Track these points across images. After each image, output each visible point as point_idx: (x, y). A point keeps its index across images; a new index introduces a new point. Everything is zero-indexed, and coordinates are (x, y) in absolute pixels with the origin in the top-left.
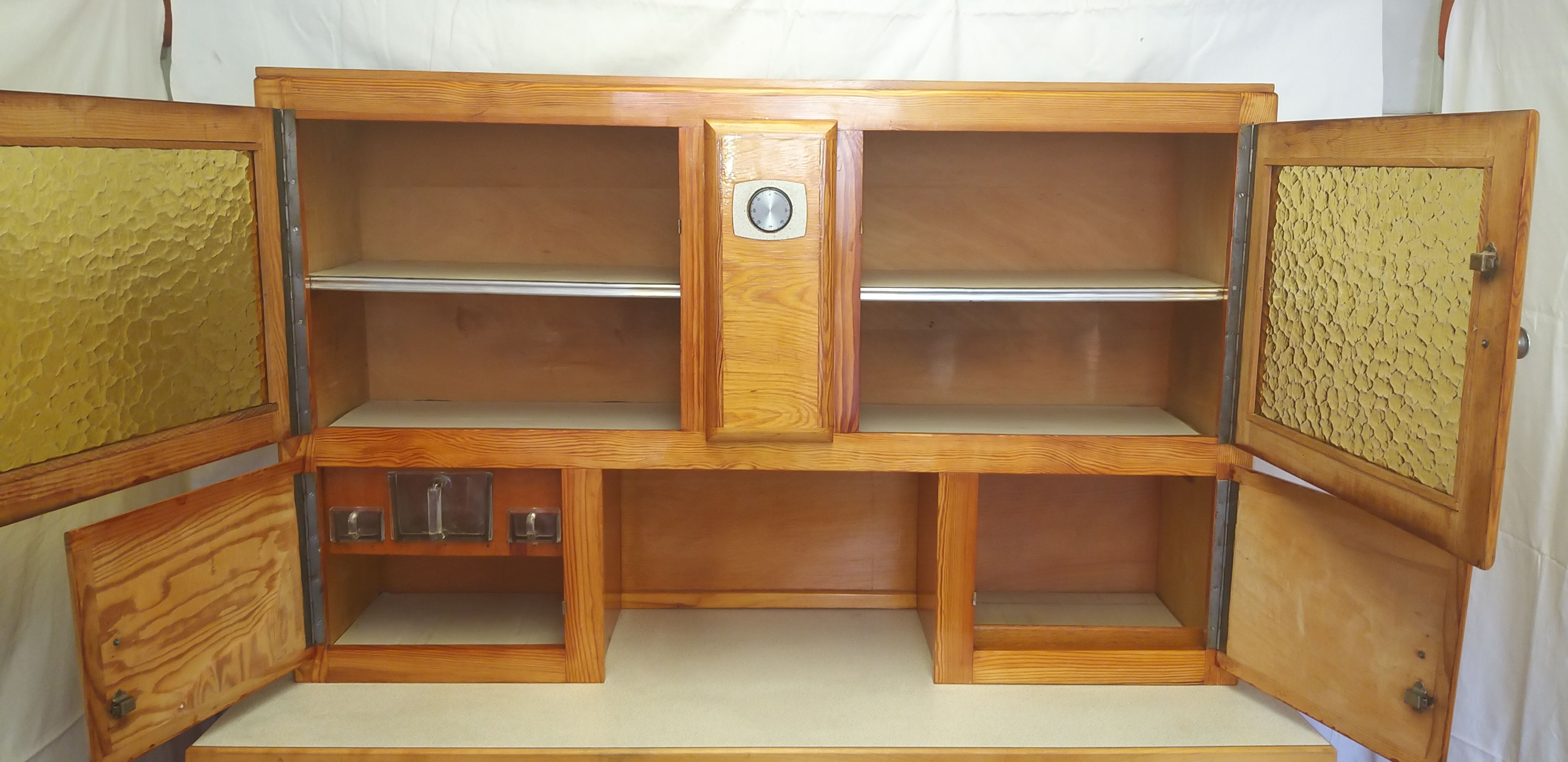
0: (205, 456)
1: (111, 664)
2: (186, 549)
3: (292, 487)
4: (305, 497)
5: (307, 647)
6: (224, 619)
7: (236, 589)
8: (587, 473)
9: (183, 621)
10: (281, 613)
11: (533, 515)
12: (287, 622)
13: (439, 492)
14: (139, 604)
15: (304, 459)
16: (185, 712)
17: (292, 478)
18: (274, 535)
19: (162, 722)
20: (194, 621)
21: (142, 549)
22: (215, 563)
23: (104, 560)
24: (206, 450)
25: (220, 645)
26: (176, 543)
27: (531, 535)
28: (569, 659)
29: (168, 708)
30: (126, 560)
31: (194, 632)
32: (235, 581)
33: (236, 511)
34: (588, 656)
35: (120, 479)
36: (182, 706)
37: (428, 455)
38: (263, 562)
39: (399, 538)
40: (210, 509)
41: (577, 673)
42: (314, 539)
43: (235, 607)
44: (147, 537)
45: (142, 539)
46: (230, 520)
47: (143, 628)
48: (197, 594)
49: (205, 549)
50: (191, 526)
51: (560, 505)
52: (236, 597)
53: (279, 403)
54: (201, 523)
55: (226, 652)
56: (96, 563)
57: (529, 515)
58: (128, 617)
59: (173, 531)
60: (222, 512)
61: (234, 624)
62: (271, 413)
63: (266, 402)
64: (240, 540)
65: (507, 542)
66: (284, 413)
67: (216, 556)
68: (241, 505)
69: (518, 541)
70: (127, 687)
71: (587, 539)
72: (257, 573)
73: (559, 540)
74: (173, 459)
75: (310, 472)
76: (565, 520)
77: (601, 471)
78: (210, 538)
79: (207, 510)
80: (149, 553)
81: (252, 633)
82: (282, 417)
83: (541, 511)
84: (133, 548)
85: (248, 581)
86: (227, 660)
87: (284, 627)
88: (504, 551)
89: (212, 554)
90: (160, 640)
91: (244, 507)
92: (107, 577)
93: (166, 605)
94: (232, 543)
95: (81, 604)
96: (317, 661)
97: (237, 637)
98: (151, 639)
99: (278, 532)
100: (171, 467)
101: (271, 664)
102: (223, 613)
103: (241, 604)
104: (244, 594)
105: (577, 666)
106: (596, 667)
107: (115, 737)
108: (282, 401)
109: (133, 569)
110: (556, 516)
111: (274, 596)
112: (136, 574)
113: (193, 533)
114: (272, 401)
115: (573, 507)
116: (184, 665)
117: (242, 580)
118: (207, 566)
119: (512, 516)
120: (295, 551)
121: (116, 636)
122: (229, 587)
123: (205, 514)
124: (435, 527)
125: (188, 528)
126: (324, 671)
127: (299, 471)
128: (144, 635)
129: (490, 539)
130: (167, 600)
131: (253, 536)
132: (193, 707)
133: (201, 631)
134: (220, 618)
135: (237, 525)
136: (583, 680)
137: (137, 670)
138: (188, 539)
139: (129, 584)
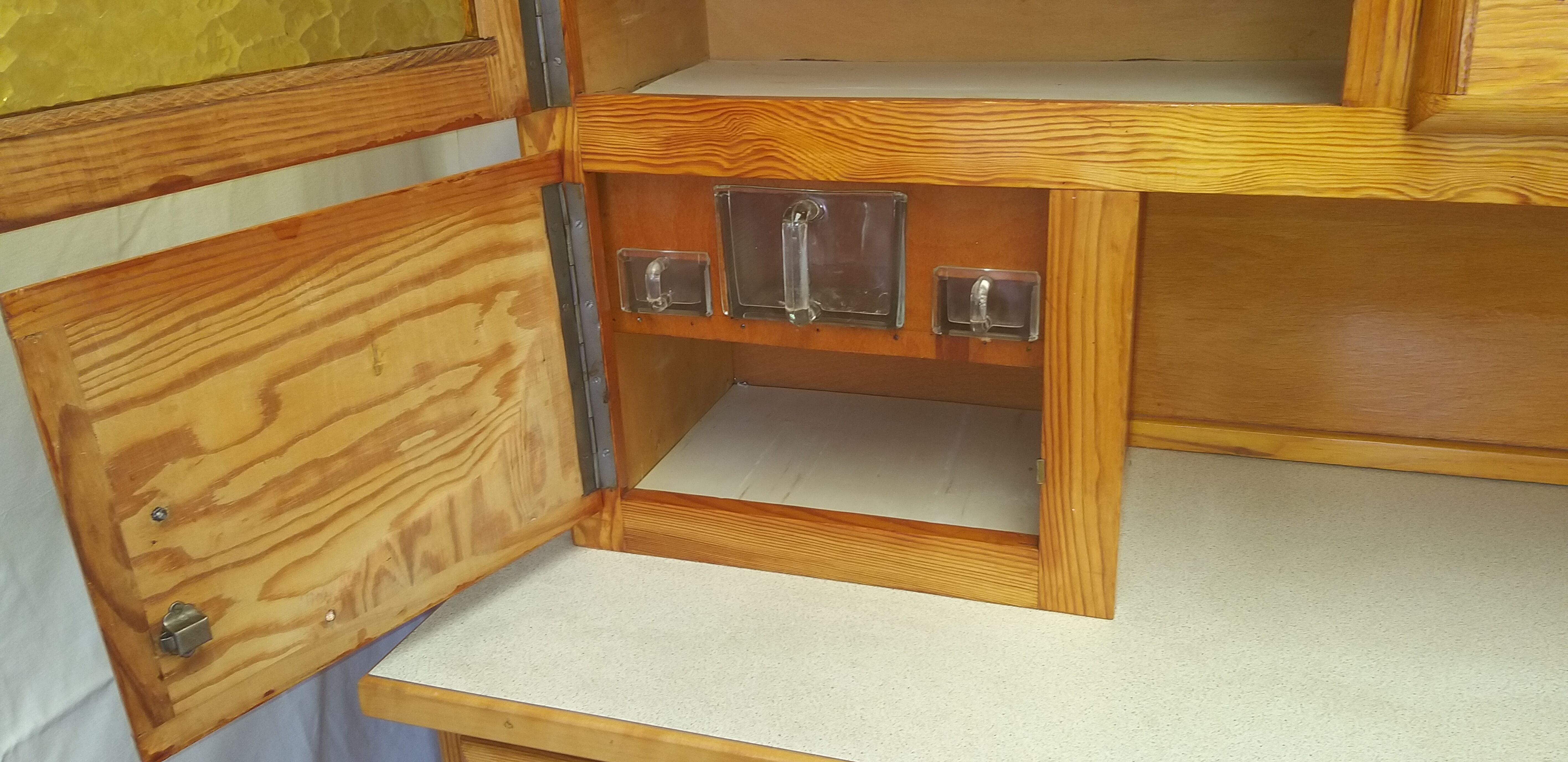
0: (334, 139)
1: (153, 557)
2: (310, 327)
3: (540, 209)
4: (567, 228)
5: (587, 492)
6: (407, 457)
7: (432, 400)
8: (1105, 202)
9: (318, 464)
10: (531, 439)
11: (985, 284)
12: (543, 454)
13: (803, 227)
14: (206, 437)
15: (560, 155)
16: (338, 626)
17: (538, 193)
18: (507, 299)
19: (288, 648)
20: (341, 463)
21: (198, 330)
22: (379, 353)
23: (101, 354)
24: (331, 127)
25: (405, 503)
26: (284, 315)
27: (979, 324)
28: (1046, 567)
29: (298, 623)
30: (164, 351)
31: (343, 483)
32: (428, 385)
33: (418, 254)
34: (1085, 567)
35: (113, 181)
36: (330, 616)
37: (780, 153)
38: (487, 348)
39: (737, 312)
40: (357, 247)
41: (1061, 595)
42: (589, 308)
43: (431, 433)
44: (209, 303)
45: (198, 308)
46: (406, 270)
47: (223, 482)
48: (344, 413)
49: (354, 326)
50: (315, 282)
51: (1041, 263)
52: (432, 414)
53: (499, 38)
54: (339, 276)
55: (419, 514)
56: (83, 361)
57: (978, 282)
58: (183, 463)
59: (274, 291)
60: (386, 255)
61: (431, 463)
62: (482, 60)
63: (472, 35)
64: (432, 310)
65: (932, 334)
66: (512, 62)
67: (381, 341)
68: (430, 242)
69: (954, 333)
70: (195, 596)
71: (1096, 343)
72: (476, 369)
73: (1035, 336)
74: (250, 142)
75: (574, 183)
76: (1051, 297)
77: (1137, 197)
78: (363, 305)
79: (350, 250)
80: (219, 337)
81: (472, 477)
82: (510, 70)
83: (1000, 274)
84: (177, 327)
85: (457, 385)
86: (423, 527)
87: (537, 463)
88: (927, 351)
89: (369, 337)
90: (269, 502)
91: (435, 246)
92: (117, 387)
93: (274, 436)
94: (415, 315)
95: (56, 444)
96: (606, 516)
97: (443, 485)
98: (246, 502)
99: (514, 294)
100: (248, 158)
101: (515, 527)
102: (405, 445)
103: (444, 428)
104: (451, 407)
105: (1060, 582)
106: (1099, 589)
107: (175, 690)
108: (507, 35)
109: (180, 370)
110: (1030, 287)
111: (516, 409)
112: (192, 378)
113: (324, 296)
114: (483, 33)
115: (1070, 273)
116: (327, 545)
117: (440, 384)
118: (363, 359)
119: (943, 282)
120: (552, 327)
121: (154, 503)
122: (415, 397)
123: (349, 257)
124: (797, 298)
125: (309, 285)
126: (618, 532)
127: (551, 179)
128: (226, 496)
129: (899, 325)
130: (275, 426)
131: (461, 300)
132: (355, 615)
133: (361, 480)
134: (401, 454)
135: (423, 280)
136: (1071, 609)
137: (215, 563)
138: (312, 308)
139: (178, 399)
